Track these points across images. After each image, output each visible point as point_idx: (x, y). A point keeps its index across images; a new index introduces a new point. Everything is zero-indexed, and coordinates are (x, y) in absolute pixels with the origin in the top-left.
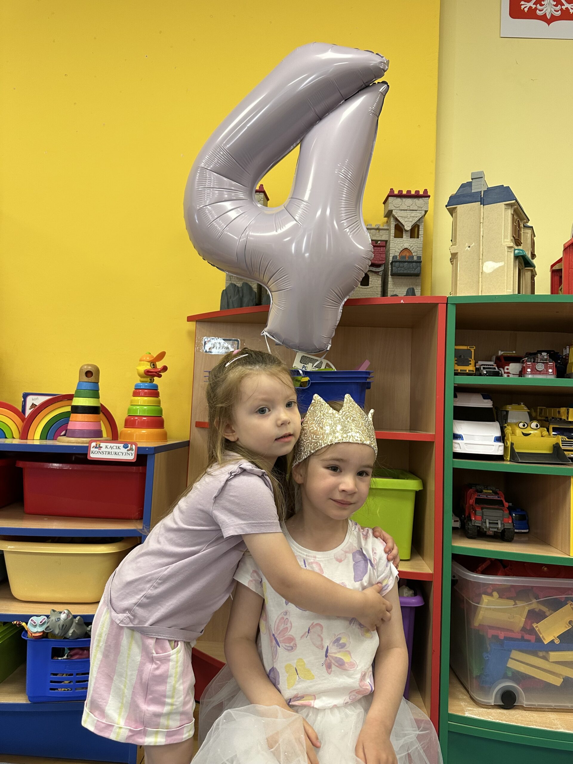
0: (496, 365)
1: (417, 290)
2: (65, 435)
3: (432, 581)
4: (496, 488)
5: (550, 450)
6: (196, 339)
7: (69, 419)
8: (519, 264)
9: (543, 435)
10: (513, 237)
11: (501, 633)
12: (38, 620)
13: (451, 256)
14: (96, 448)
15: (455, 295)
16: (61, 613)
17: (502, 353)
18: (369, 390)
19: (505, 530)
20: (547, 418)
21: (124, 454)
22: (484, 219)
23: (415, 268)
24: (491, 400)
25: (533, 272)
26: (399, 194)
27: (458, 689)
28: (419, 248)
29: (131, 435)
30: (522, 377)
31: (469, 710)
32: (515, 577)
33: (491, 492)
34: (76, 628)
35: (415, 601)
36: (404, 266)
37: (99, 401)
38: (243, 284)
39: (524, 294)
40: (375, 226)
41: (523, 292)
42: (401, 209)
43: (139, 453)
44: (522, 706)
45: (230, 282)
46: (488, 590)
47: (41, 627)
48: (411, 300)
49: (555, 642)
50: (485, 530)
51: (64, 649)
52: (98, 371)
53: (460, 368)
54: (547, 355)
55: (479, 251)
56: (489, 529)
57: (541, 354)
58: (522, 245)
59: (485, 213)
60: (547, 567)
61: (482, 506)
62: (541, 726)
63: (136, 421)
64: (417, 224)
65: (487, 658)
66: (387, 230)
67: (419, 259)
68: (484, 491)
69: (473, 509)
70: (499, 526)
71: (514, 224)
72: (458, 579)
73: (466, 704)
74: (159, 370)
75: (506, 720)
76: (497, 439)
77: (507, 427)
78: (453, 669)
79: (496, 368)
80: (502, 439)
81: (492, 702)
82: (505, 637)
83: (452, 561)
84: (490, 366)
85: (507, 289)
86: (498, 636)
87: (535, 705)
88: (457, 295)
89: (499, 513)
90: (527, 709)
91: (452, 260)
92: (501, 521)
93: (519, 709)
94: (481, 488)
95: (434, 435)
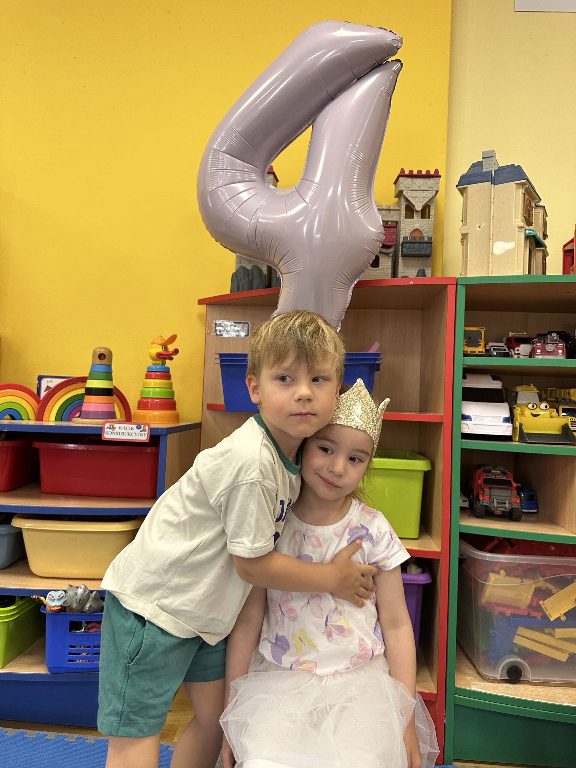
0: (506, 346)
1: (428, 271)
2: (79, 417)
3: (440, 560)
4: (505, 469)
5: (559, 431)
6: (207, 322)
7: (83, 401)
8: (529, 245)
9: (553, 416)
10: (524, 217)
11: (508, 610)
12: (56, 595)
13: (461, 237)
14: (110, 428)
15: (465, 276)
16: (78, 588)
17: (513, 334)
18: (378, 372)
19: (513, 509)
20: (557, 399)
21: (137, 435)
22: (495, 198)
23: (425, 249)
24: (501, 381)
25: (545, 252)
26: (410, 174)
27: (465, 664)
28: (430, 229)
29: (144, 417)
30: (531, 357)
31: (477, 684)
32: (522, 555)
33: (500, 472)
34: (92, 602)
35: (423, 579)
36: (414, 247)
37: (112, 383)
38: (253, 266)
39: (534, 274)
40: (386, 206)
41: (534, 272)
42: (411, 189)
43: (151, 434)
44: (529, 681)
45: (240, 265)
46: (494, 567)
47: (59, 601)
48: (422, 281)
49: (561, 619)
50: (493, 509)
51: (81, 622)
52: (110, 354)
53: (469, 350)
54: (557, 335)
55: (490, 231)
56: (497, 509)
57: (551, 335)
58: (533, 225)
59: (495, 193)
60: (555, 547)
61: (490, 486)
62: (546, 700)
63: (148, 404)
64: (427, 205)
65: (494, 634)
66: (398, 210)
67: (430, 240)
68: (493, 471)
69: (481, 488)
70: (507, 505)
71: (525, 203)
72: (465, 557)
73: (473, 678)
74: (171, 352)
75: (512, 694)
76: (506, 420)
77: (517, 408)
78: (460, 645)
79: (507, 349)
80: (511, 419)
81: (498, 677)
82: (511, 614)
83: (460, 540)
84: (500, 348)
85: (517, 270)
86: (504, 613)
87: (540, 680)
88: (468, 276)
89: (507, 493)
90: (532, 684)
91: (462, 241)
92: (509, 501)
93: (524, 684)
94: (490, 468)
95: (442, 416)
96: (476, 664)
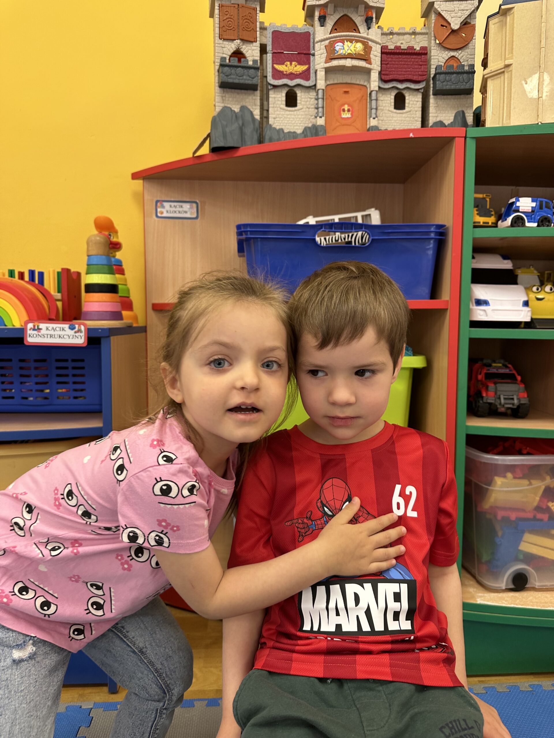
6: (144, 202)
11: (513, 514)
14: (34, 329)
19: (520, 405)
21: (71, 337)
24: (511, 261)
31: (481, 597)
33: (500, 365)
43: (90, 336)
44: (535, 588)
50: (499, 406)
56: (503, 406)
61: (494, 381)
65: (500, 543)
68: (494, 365)
70: (516, 401)
72: (472, 462)
73: (475, 590)
75: (521, 603)
76: (524, 304)
81: (503, 586)
82: (517, 517)
83: (466, 443)
86: (509, 517)
87: (546, 586)
89: (512, 387)
90: (539, 590)
92: (518, 396)
93: (530, 590)
94: (489, 361)
95: (447, 301)
96: (477, 574)
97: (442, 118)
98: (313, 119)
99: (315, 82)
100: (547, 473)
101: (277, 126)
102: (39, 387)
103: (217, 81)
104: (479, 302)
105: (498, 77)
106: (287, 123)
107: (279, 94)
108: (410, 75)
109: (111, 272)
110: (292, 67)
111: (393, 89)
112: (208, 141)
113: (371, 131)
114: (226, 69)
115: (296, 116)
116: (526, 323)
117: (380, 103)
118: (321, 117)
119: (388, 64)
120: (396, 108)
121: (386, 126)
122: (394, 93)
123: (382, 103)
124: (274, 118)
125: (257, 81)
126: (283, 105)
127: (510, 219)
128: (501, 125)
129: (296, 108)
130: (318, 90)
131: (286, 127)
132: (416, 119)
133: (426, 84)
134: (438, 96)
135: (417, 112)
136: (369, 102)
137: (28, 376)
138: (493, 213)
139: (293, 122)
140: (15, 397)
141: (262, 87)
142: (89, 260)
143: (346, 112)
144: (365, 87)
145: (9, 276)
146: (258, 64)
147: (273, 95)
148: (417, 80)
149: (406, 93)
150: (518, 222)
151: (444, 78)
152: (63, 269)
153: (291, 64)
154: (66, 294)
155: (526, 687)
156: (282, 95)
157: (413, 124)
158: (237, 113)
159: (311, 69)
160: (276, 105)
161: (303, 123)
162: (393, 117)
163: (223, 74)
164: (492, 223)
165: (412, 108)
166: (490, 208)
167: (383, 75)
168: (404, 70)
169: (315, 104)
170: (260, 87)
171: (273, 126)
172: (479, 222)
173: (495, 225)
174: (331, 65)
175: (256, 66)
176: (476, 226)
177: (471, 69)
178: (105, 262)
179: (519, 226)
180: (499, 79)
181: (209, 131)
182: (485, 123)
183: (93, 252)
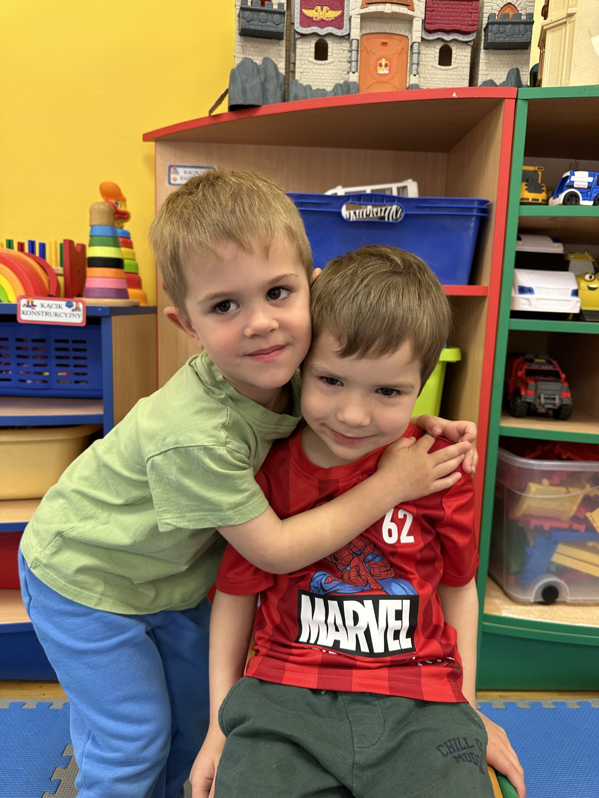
4: (550, 357)
11: (546, 523)
19: (563, 406)
24: (562, 244)
31: (507, 609)
33: (544, 361)
43: (89, 315)
44: (566, 602)
50: (538, 406)
53: (530, 196)
56: (543, 406)
61: (535, 378)
62: (588, 623)
65: (531, 553)
68: (537, 360)
69: (524, 382)
70: (557, 402)
72: (504, 466)
73: (501, 601)
75: (548, 618)
76: (574, 293)
81: (532, 599)
82: (550, 527)
83: (499, 445)
86: (543, 527)
87: (578, 601)
89: (555, 386)
90: (570, 604)
92: (560, 395)
93: (561, 604)
94: (532, 356)
95: (487, 288)
96: (504, 584)
97: (493, 76)
98: (345, 74)
99: (349, 31)
100: (588, 481)
101: (304, 82)
102: (38, 369)
103: (237, 28)
104: (522, 290)
105: (559, 29)
106: (315, 79)
107: (307, 44)
108: (459, 24)
109: (116, 244)
110: (323, 12)
111: (438, 41)
112: (226, 99)
113: (410, 90)
114: (248, 13)
115: (327, 71)
116: (575, 315)
117: (422, 57)
118: (354, 73)
119: (434, 10)
120: (440, 64)
121: (429, 85)
122: (439, 46)
123: (425, 57)
124: (301, 73)
125: (282, 28)
126: (312, 57)
127: (562, 196)
128: (559, 86)
129: (326, 62)
130: (352, 40)
131: (315, 83)
132: (463, 77)
133: (477, 36)
134: (491, 51)
135: (465, 69)
136: (410, 56)
137: (25, 357)
138: (544, 189)
139: (323, 78)
140: (12, 380)
141: (289, 36)
142: (92, 231)
143: (383, 67)
144: (406, 38)
145: (7, 247)
146: (284, 9)
147: (300, 45)
148: (466, 30)
149: (453, 46)
150: (572, 199)
151: (498, 29)
152: (65, 241)
153: (322, 9)
154: (68, 268)
155: (549, 705)
156: (310, 45)
157: (459, 82)
158: (260, 65)
159: (345, 15)
160: (304, 57)
161: (334, 79)
162: (436, 74)
163: (244, 19)
164: (543, 200)
165: (459, 64)
166: (542, 182)
167: (427, 24)
168: (452, 18)
169: (348, 58)
170: (286, 35)
171: (300, 82)
172: (528, 199)
173: (546, 202)
174: (368, 11)
175: (281, 10)
176: (523, 203)
177: (530, 18)
178: (110, 233)
179: (572, 204)
180: (560, 31)
181: (227, 87)
182: (541, 83)
183: (96, 222)
